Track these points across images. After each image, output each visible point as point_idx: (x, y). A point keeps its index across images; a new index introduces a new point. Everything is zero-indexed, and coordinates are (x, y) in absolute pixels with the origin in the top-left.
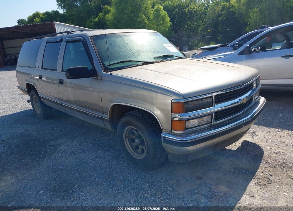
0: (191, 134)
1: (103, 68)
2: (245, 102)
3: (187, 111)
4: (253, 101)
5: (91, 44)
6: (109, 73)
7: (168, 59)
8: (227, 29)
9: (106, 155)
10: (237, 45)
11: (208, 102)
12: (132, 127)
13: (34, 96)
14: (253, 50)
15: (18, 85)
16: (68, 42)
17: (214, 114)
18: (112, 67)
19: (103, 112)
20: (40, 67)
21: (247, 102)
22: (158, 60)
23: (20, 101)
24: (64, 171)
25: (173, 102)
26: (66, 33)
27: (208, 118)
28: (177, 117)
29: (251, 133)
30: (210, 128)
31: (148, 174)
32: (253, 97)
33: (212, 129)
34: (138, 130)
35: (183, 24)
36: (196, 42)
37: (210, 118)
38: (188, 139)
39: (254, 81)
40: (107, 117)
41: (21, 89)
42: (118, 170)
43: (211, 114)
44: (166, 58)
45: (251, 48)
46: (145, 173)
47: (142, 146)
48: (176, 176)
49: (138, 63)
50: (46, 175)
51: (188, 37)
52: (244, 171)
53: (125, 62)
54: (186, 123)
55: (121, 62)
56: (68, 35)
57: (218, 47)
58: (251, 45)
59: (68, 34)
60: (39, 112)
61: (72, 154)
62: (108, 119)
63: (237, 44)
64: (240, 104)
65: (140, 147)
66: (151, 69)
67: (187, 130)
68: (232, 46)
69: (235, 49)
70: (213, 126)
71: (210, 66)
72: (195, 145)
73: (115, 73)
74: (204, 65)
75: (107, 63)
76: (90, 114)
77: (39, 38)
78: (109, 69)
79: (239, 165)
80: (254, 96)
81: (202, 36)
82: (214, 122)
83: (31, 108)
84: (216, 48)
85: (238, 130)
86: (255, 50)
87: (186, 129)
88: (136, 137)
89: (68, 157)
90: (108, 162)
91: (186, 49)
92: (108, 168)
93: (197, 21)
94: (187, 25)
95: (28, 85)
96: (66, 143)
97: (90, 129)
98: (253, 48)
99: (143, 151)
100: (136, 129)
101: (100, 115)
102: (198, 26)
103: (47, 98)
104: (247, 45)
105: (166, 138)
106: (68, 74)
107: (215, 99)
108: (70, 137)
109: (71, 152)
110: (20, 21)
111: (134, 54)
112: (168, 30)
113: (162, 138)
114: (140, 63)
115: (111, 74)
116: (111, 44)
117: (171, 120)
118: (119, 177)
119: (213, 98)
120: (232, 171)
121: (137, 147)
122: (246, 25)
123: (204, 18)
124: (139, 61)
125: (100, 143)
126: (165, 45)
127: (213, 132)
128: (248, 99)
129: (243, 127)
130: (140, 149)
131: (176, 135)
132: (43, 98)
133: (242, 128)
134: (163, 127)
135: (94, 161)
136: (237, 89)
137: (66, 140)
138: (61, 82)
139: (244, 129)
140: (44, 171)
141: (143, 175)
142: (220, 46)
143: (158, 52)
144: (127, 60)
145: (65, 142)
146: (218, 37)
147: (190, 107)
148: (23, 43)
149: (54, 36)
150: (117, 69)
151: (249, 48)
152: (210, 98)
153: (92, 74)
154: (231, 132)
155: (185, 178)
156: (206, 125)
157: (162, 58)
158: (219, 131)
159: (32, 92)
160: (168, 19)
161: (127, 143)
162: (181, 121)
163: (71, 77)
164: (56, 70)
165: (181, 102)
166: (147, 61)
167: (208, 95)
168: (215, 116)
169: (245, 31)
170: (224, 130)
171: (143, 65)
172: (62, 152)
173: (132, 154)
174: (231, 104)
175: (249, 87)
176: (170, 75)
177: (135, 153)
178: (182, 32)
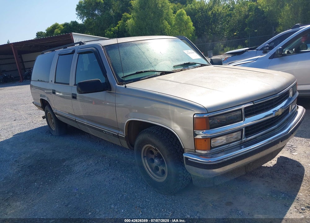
0: (218, 153)
1: (117, 81)
2: (280, 113)
3: (213, 127)
4: (290, 111)
5: (103, 54)
6: (124, 86)
7: (189, 67)
8: (255, 31)
9: (123, 177)
10: (268, 48)
11: (236, 115)
12: (150, 145)
13: (49, 112)
14: (286, 52)
15: (33, 101)
16: (80, 53)
17: (244, 129)
18: (126, 79)
19: (118, 129)
20: (53, 81)
21: (283, 114)
22: (178, 69)
23: (36, 116)
24: (77, 196)
25: (195, 116)
26: (79, 44)
27: (238, 134)
28: (201, 135)
29: (288, 148)
30: (240, 146)
31: (170, 199)
32: (289, 107)
33: (242, 147)
34: (157, 149)
35: (206, 28)
36: (222, 46)
37: (240, 134)
38: (215, 161)
39: (290, 89)
40: (123, 134)
41: (36, 105)
42: (136, 194)
43: (241, 130)
44: (187, 66)
45: (284, 50)
46: (167, 197)
47: (162, 167)
48: (202, 201)
49: (156, 73)
50: (58, 201)
51: (213, 41)
52: (283, 195)
53: (142, 72)
54: (212, 141)
55: (137, 73)
56: (80, 46)
57: (246, 51)
58: (284, 47)
59: (80, 44)
60: (54, 128)
61: (87, 176)
62: (124, 137)
63: (267, 46)
64: (274, 116)
65: (161, 168)
66: (170, 79)
67: (213, 150)
68: (261, 49)
69: (265, 52)
70: (244, 143)
71: (237, 73)
72: (223, 167)
73: (129, 86)
74: (230, 72)
75: (121, 75)
76: (105, 131)
77: (52, 51)
78: (124, 81)
79: (277, 188)
80: (291, 105)
81: (228, 40)
82: (245, 139)
83: (46, 124)
84: (243, 52)
85: (273, 147)
86: (288, 52)
87: (211, 148)
88: (155, 157)
89: (83, 179)
90: (126, 185)
91: (211, 54)
92: (126, 192)
93: (222, 24)
94: (211, 29)
95: (43, 101)
96: (81, 163)
97: (107, 146)
98: (286, 50)
99: (163, 172)
100: (155, 148)
101: (115, 132)
102: (223, 29)
103: (61, 114)
104: (279, 46)
105: (189, 159)
106: (79, 89)
107: (245, 112)
108: (86, 156)
109: (86, 174)
110: (39, 34)
111: (151, 63)
112: (191, 35)
113: (184, 158)
114: (158, 73)
115: (126, 87)
116: (126, 54)
117: (194, 138)
118: (137, 203)
119: (243, 111)
120: (268, 194)
121: (157, 169)
122: (277, 25)
123: (229, 21)
124: (157, 70)
125: (117, 162)
126: (186, 52)
127: (244, 150)
128: (284, 110)
129: (279, 143)
130: (160, 170)
131: (200, 155)
132: (57, 114)
133: (278, 145)
134: (185, 147)
135: (110, 183)
136: (270, 99)
137: (81, 160)
138: (74, 97)
139: (280, 145)
140: (56, 196)
141: (165, 200)
142: (248, 50)
143: (178, 60)
144: (143, 71)
145: (80, 161)
146: (245, 40)
147: (216, 122)
148: (36, 56)
149: (66, 48)
150: (132, 81)
151: (281, 50)
152: (239, 111)
153: (106, 87)
154: (264, 150)
155: (213, 204)
156: (236, 143)
157: (184, 67)
158: (251, 149)
159: (47, 107)
160: (191, 24)
161: (145, 163)
162: (205, 139)
163: (82, 92)
164: (68, 84)
165: (205, 117)
166: (166, 70)
167: (237, 108)
168: (246, 131)
169: (275, 32)
170: (257, 148)
171: (161, 75)
172: (76, 174)
173: (152, 176)
174: (264, 116)
175: (285, 96)
176: (190, 85)
177: (155, 175)
178: (205, 37)
